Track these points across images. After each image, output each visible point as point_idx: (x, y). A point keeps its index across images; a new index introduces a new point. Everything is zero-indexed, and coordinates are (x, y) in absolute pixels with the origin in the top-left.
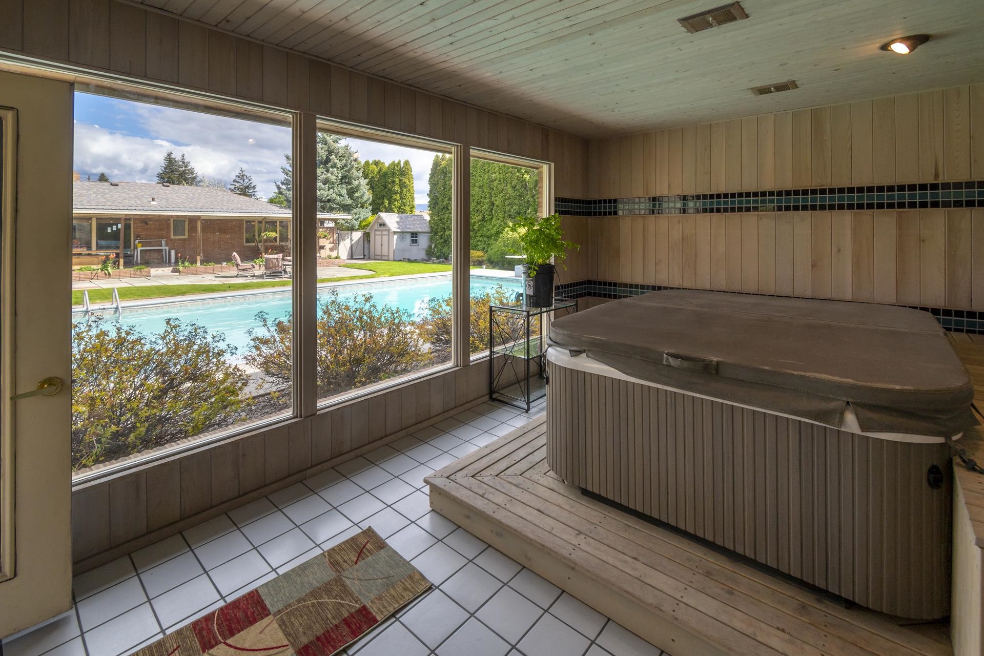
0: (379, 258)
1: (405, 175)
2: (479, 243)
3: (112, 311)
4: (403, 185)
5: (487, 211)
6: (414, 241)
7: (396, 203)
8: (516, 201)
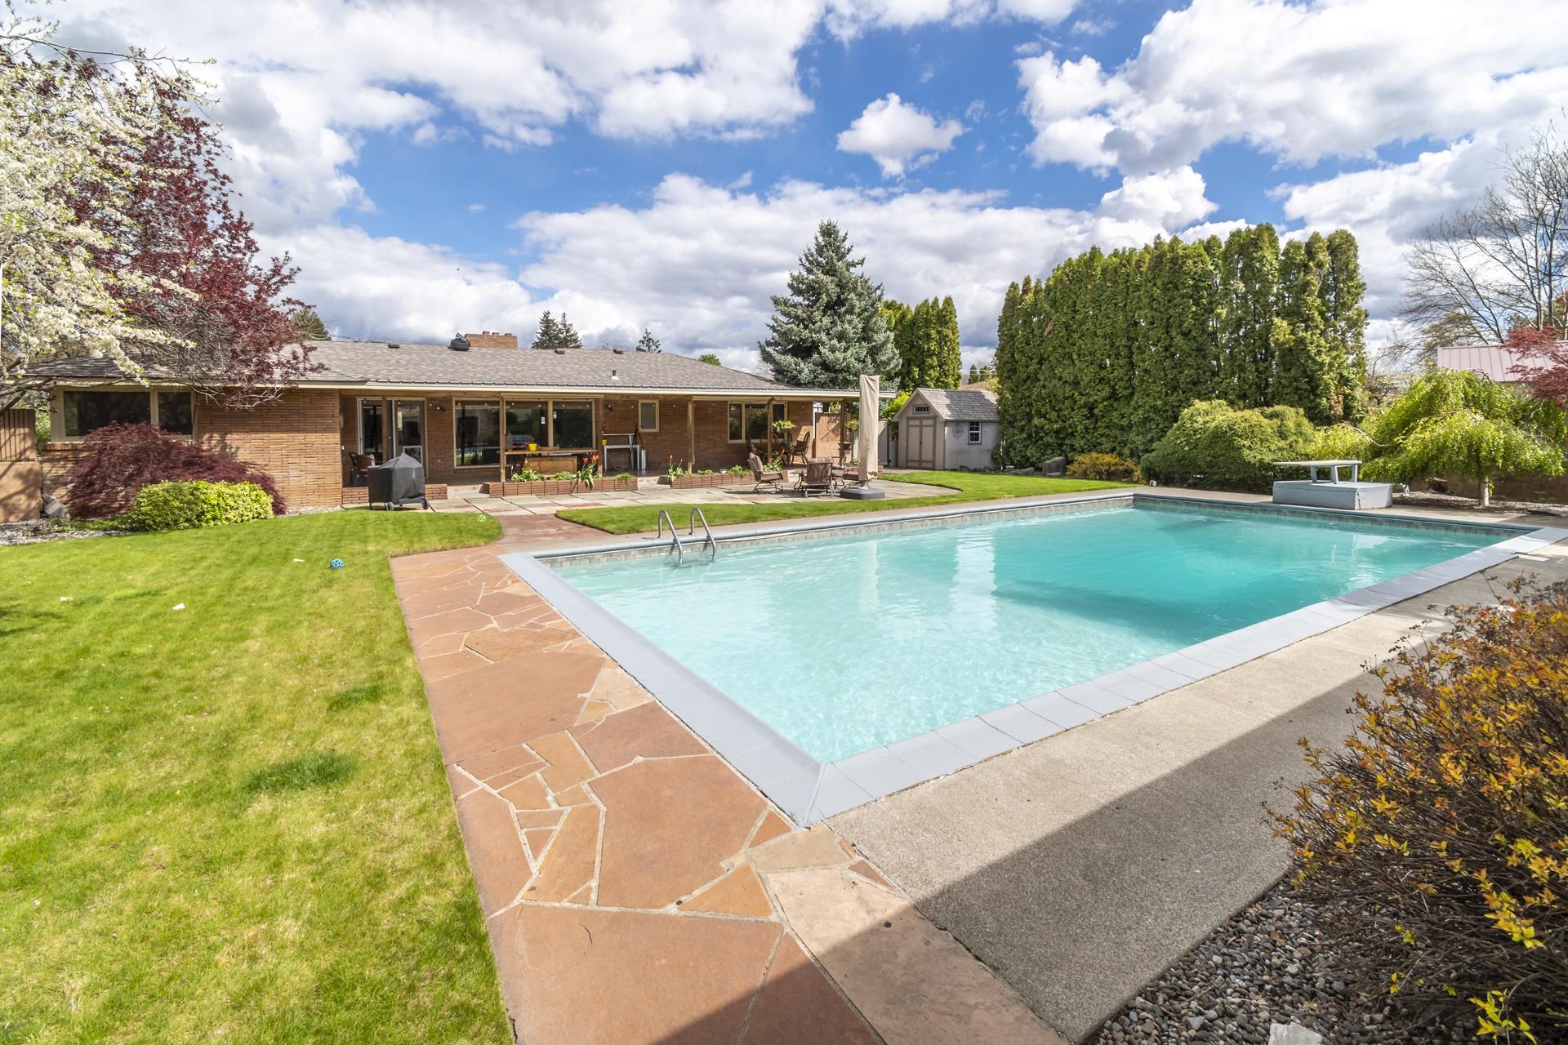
0: (917, 464)
1: (946, 323)
2: (1103, 439)
3: (701, 545)
4: (943, 340)
5: (1121, 380)
6: (975, 437)
7: (931, 372)
8: (1190, 361)
